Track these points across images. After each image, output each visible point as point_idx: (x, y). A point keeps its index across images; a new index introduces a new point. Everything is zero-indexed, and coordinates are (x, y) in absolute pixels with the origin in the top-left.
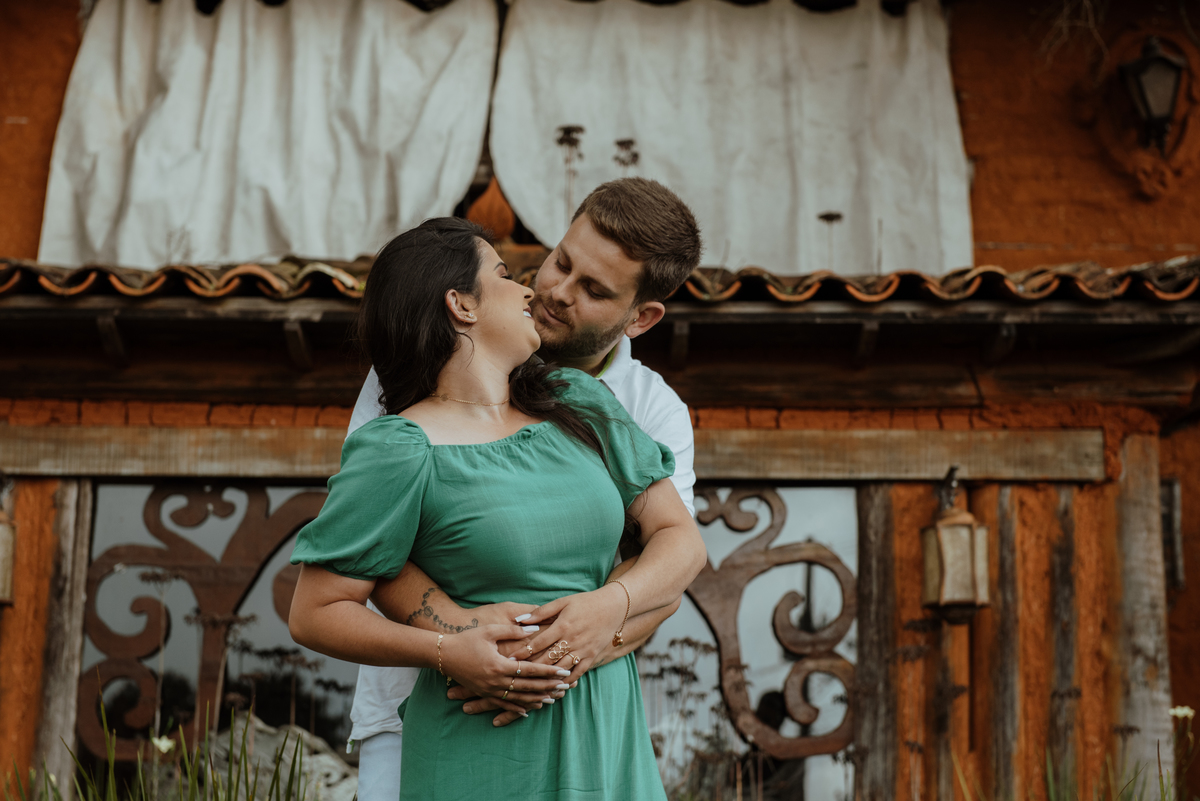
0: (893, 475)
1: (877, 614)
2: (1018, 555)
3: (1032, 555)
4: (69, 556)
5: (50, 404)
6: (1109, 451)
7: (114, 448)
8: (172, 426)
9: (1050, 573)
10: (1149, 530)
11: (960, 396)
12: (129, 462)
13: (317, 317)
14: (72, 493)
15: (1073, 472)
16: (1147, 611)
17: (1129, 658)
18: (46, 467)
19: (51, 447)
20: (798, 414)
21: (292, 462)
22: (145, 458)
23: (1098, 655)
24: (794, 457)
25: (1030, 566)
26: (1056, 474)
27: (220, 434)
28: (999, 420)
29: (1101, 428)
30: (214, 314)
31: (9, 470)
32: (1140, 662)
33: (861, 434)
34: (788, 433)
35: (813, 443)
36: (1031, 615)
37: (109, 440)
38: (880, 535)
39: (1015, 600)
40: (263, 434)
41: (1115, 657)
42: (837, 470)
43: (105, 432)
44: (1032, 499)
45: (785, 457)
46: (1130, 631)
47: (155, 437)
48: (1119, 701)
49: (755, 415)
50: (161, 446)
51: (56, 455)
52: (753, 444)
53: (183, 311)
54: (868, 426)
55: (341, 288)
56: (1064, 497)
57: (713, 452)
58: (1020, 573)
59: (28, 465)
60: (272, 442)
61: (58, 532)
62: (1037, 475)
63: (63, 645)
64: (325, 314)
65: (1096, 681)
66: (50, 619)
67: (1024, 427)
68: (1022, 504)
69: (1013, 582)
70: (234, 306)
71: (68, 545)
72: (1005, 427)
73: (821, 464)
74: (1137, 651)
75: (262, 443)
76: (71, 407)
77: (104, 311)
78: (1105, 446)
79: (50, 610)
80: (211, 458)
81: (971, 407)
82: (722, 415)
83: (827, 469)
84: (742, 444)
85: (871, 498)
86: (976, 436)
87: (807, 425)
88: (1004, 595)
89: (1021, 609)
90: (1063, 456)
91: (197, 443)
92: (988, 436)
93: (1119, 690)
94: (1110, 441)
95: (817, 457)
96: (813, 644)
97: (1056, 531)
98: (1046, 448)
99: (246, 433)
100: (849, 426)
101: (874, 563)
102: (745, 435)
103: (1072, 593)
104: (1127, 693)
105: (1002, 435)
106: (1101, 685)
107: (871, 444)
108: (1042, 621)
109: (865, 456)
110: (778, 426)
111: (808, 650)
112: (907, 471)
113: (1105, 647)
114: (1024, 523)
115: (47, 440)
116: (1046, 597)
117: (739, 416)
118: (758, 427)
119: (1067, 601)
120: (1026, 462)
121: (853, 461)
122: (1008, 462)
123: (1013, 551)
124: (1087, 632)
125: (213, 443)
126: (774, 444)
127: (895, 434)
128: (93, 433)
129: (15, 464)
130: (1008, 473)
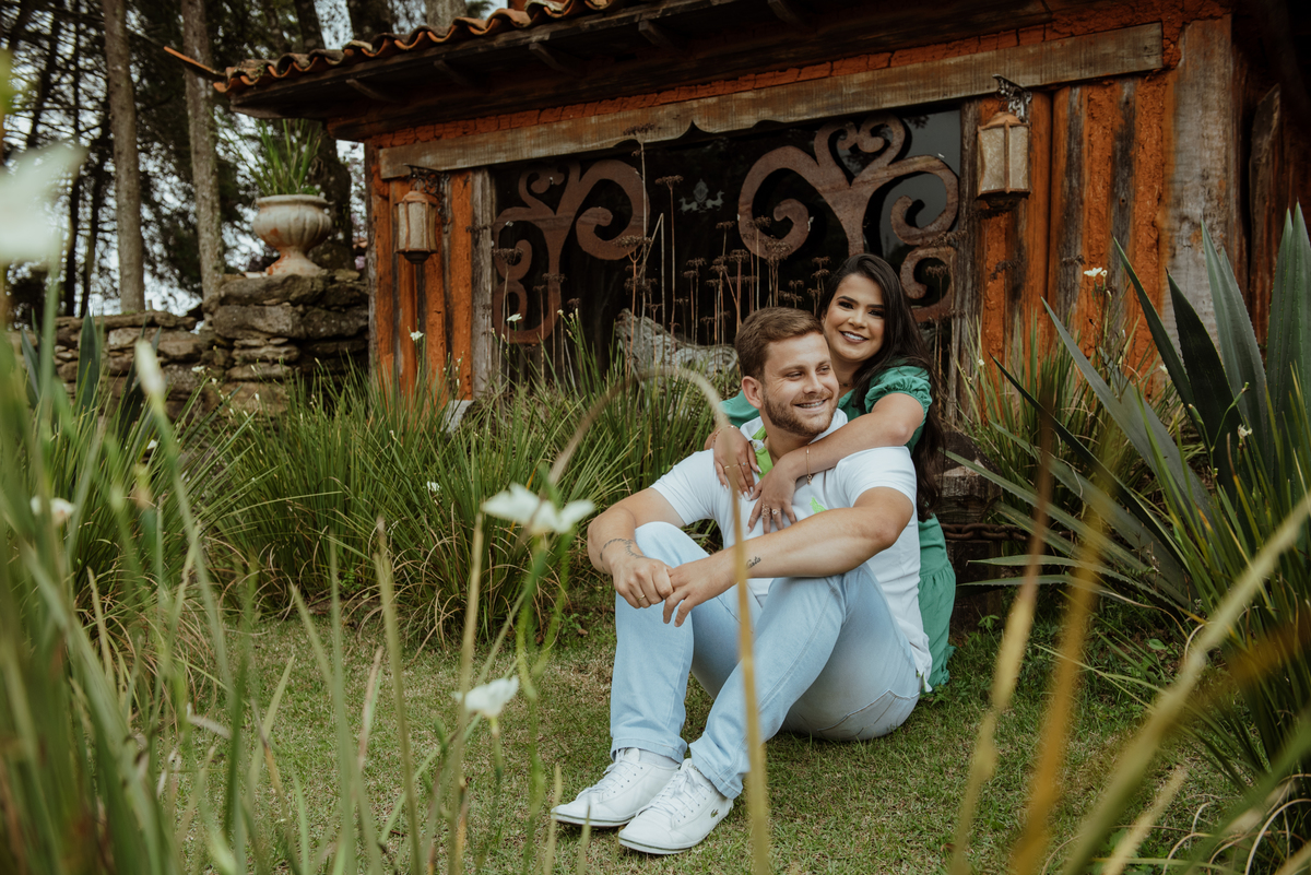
0: (978, 92)
1: (968, 208)
2: (1085, 145)
3: (1099, 143)
4: (480, 218)
5: (461, 123)
6: (1167, 42)
7: (490, 147)
8: (519, 128)
9: (1112, 158)
10: (1206, 108)
11: (1031, 15)
12: (498, 155)
13: (547, 37)
14: (479, 179)
15: (1133, 65)
16: (1197, 181)
17: (1177, 225)
18: (460, 164)
19: (461, 151)
20: (905, 52)
21: (581, 143)
22: (505, 151)
23: (1153, 224)
24: (900, 88)
25: (1097, 154)
26: (1118, 70)
27: (542, 129)
28: (1067, 30)
29: (1161, 21)
30: (493, 46)
31: (443, 168)
32: (1186, 226)
33: (952, 61)
34: (896, 69)
35: (915, 75)
36: (1095, 196)
37: (487, 142)
38: (971, 144)
39: (1081, 185)
40: (564, 126)
41: (1165, 225)
42: (934, 94)
43: (485, 137)
44: (1098, 95)
45: (894, 90)
46: (1179, 202)
47: (510, 137)
48: (1167, 262)
49: (874, 59)
50: (513, 142)
51: (464, 155)
52: (868, 83)
53: (477, 48)
54: (959, 53)
55: (549, 13)
56: (1126, 89)
57: (841, 94)
58: (1086, 161)
59: (451, 165)
60: (569, 129)
61: (473, 204)
62: (1099, 73)
63: (481, 274)
64: (552, 34)
65: (1152, 247)
66: (473, 259)
67: (1089, 32)
68: (1090, 100)
69: (1080, 169)
70: (502, 38)
71: (479, 212)
72: (1072, 35)
73: (921, 91)
74: (1184, 219)
75: (564, 131)
76: (471, 123)
77: (437, 57)
78: (1162, 37)
79: (473, 252)
80: (538, 146)
81: (1044, 22)
82: (850, 63)
83: (925, 95)
84: (862, 84)
85: (966, 113)
86: (1046, 47)
87: (911, 61)
88: (1071, 182)
89: (1087, 193)
90: (1124, 52)
91: (531, 137)
92: (1057, 45)
93: (1167, 252)
94: (1168, 32)
95: (918, 86)
96: (923, 237)
97: (1119, 121)
98: (1109, 48)
99: (555, 126)
100: (945, 56)
101: (967, 168)
102: (863, 77)
103: (1131, 174)
104: (1174, 256)
105: (1068, 42)
106: (1155, 250)
107: (959, 68)
108: (1104, 199)
109: (955, 79)
110: (889, 66)
111: (919, 242)
112: (988, 87)
113: (1159, 217)
114: (1092, 117)
115: (459, 147)
116: (1108, 179)
117: (862, 63)
118: (874, 68)
119: (1124, 181)
120: (1090, 64)
121: (945, 85)
122: (1073, 65)
123: (1080, 143)
124: (1144, 206)
125: (539, 135)
126: (885, 80)
127: (979, 56)
128: (479, 139)
129: (446, 165)
130: (1074, 75)
